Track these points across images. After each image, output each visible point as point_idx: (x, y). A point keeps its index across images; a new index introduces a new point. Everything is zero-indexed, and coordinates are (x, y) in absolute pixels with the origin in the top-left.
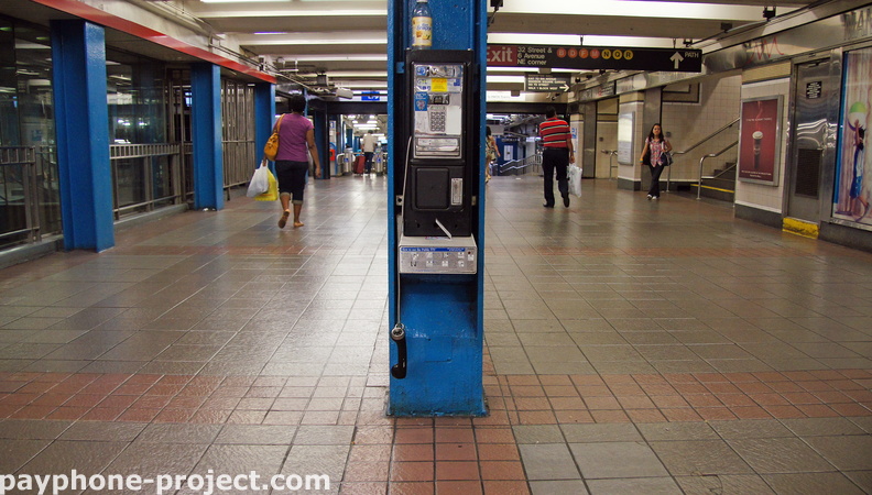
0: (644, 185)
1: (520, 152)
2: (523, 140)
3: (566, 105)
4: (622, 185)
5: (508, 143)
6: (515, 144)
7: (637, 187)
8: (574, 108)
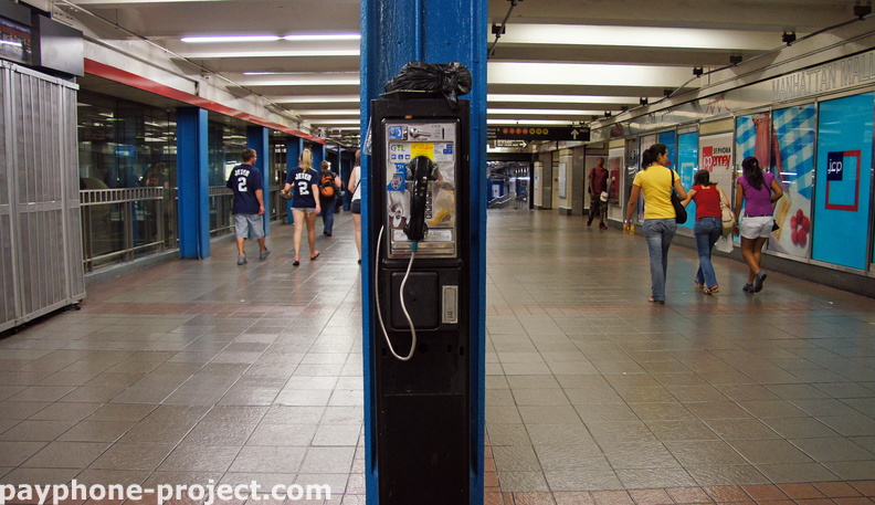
0: (573, 211)
1: (505, 189)
2: (507, 180)
3: (531, 154)
4: (561, 211)
5: (495, 183)
6: (501, 184)
7: (569, 213)
8: (537, 157)
